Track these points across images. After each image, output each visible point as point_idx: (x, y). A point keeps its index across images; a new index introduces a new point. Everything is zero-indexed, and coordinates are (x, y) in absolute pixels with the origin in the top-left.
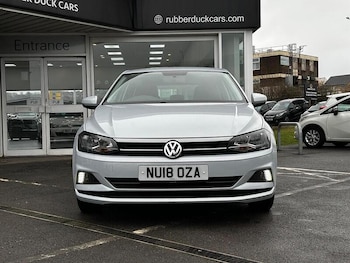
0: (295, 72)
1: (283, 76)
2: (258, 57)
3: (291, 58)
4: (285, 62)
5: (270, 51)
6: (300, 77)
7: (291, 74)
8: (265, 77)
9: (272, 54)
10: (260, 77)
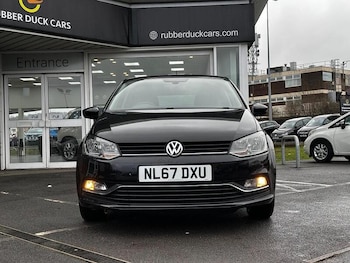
0: (339, 88)
1: (325, 91)
2: (300, 73)
3: (333, 74)
4: (327, 77)
5: (311, 67)
6: (344, 93)
7: (334, 89)
8: (306, 93)
9: (313, 70)
10: (301, 93)
